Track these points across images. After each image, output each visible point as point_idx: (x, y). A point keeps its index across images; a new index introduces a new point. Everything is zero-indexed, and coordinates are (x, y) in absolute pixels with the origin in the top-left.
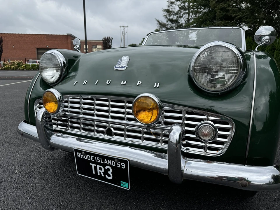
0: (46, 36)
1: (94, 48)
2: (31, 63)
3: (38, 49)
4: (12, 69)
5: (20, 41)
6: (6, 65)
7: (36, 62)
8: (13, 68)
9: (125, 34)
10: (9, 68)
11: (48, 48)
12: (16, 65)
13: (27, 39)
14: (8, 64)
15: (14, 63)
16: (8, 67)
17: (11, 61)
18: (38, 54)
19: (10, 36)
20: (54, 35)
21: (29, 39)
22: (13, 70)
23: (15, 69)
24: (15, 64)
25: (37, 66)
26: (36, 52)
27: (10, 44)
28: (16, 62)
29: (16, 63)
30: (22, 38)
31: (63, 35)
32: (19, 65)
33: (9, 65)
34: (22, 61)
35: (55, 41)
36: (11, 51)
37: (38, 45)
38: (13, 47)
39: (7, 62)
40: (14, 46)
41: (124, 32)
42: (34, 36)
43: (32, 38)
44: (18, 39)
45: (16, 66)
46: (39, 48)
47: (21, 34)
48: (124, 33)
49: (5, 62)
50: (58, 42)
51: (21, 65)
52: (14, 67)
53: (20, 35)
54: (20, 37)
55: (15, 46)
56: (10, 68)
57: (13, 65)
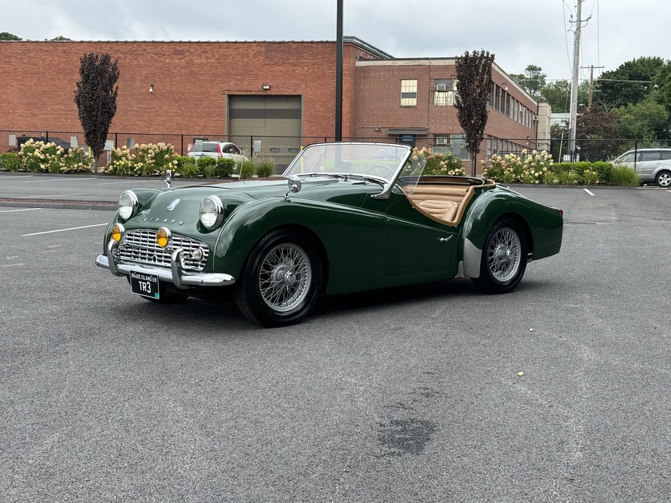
0: (263, 49)
1: (439, 91)
2: (200, 153)
3: (230, 97)
4: (136, 173)
5: (175, 67)
6: (119, 158)
7: (217, 150)
8: (141, 169)
9: (583, 24)
10: (127, 168)
11: (268, 93)
12: (152, 158)
13: (199, 61)
14: (125, 155)
15: (146, 151)
16: (125, 166)
17: (137, 145)
18: (232, 114)
19: (145, 50)
20: (293, 42)
21: (204, 61)
22: (140, 175)
23: (145, 173)
24: (149, 155)
25: (217, 165)
26: (226, 110)
27: (141, 80)
28: (153, 148)
29: (152, 153)
30: (181, 56)
31: (327, 42)
32: (160, 158)
33: (130, 158)
34: (172, 147)
35: (295, 65)
36: (141, 106)
37: (232, 83)
38: (151, 90)
39: (125, 147)
40: (152, 86)
41: (579, 15)
42: (222, 51)
43: (216, 57)
44: (167, 61)
45: (150, 164)
46: (236, 93)
47: (180, 42)
48: (579, 21)
49: (119, 149)
50: (306, 68)
51: (168, 161)
52: (143, 166)
53: (178, 48)
54: (177, 53)
55: (155, 87)
56: (132, 168)
57: (142, 159)
